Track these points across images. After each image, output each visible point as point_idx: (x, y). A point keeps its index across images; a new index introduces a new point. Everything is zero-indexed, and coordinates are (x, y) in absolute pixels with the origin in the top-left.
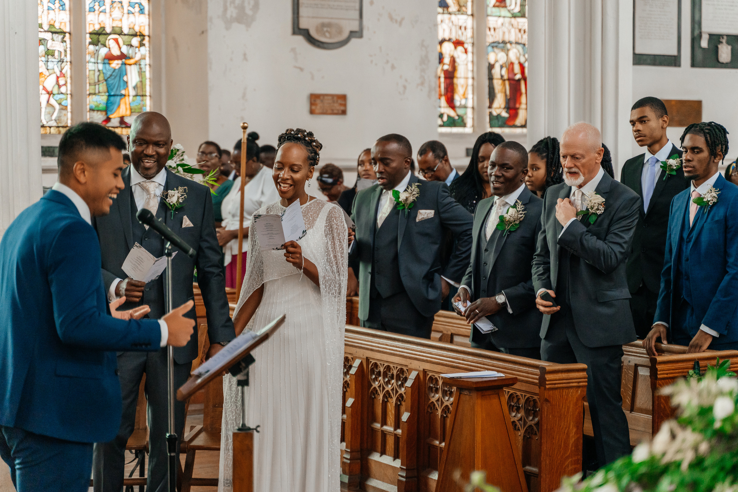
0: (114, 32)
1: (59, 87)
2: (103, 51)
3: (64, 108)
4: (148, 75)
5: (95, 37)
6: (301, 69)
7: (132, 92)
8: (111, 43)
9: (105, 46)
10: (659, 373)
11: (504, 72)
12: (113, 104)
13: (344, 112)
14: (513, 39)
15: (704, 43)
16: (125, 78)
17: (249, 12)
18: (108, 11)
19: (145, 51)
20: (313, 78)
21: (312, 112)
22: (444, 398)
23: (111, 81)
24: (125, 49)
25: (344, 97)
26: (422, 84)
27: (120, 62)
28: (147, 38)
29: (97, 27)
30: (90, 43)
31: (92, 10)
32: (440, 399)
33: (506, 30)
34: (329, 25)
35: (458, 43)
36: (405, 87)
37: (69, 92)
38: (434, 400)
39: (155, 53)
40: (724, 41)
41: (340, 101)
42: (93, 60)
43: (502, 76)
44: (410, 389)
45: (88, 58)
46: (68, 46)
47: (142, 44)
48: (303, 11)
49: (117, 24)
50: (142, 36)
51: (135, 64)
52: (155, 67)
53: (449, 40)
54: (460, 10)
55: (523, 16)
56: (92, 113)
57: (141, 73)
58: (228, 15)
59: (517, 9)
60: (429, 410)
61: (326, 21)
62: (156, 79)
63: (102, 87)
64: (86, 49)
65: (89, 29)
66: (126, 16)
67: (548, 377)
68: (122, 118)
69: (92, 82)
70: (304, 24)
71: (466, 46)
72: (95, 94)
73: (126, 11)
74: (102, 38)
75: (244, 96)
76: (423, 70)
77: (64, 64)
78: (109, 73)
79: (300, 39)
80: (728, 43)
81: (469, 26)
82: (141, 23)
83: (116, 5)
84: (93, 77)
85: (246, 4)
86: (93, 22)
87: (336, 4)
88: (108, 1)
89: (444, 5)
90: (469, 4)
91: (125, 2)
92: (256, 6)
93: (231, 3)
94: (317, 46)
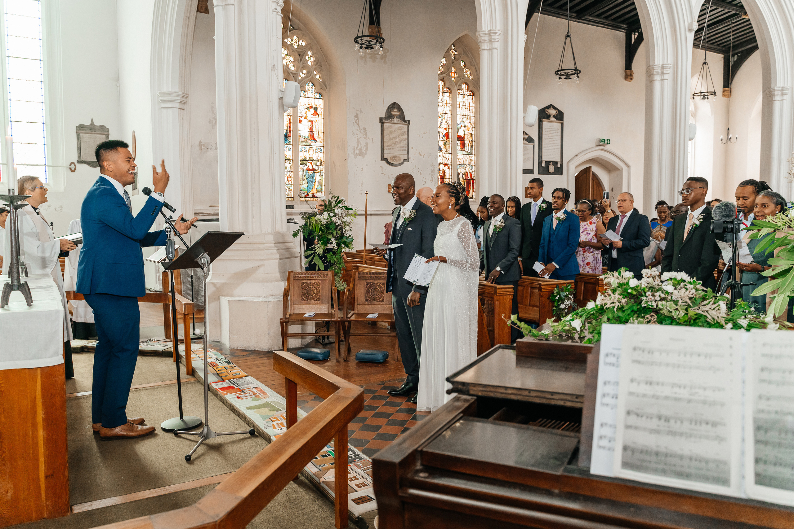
0: (310, 160)
1: (288, 181)
2: (306, 167)
3: (291, 190)
4: (323, 177)
5: (303, 161)
6: (385, 174)
7: (317, 184)
8: (309, 164)
9: (306, 165)
10: (542, 289)
11: (464, 176)
12: (310, 188)
14: (467, 163)
15: (543, 165)
16: (314, 178)
17: (364, 152)
18: (307, 151)
19: (322, 167)
20: (389, 178)
23: (309, 179)
24: (314, 167)
26: (432, 180)
27: (312, 172)
28: (323, 162)
29: (303, 158)
30: (301, 164)
31: (301, 151)
33: (465, 160)
34: (396, 157)
35: (446, 165)
36: (425, 182)
37: (292, 184)
39: (326, 168)
40: (551, 164)
42: (302, 171)
43: (463, 178)
45: (300, 170)
46: (292, 165)
47: (321, 165)
48: (385, 151)
49: (311, 156)
50: (321, 161)
51: (318, 172)
52: (327, 174)
53: (443, 163)
54: (447, 152)
55: (472, 154)
56: (301, 192)
57: (320, 176)
58: (356, 153)
59: (469, 151)
61: (394, 155)
62: (327, 179)
63: (306, 182)
64: (299, 166)
65: (300, 158)
66: (315, 153)
67: (498, 291)
68: (313, 194)
70: (385, 157)
71: (449, 166)
72: (302, 184)
73: (315, 151)
74: (305, 162)
76: (432, 175)
77: (290, 172)
78: (308, 176)
79: (384, 162)
80: (553, 165)
81: (450, 158)
82: (321, 156)
83: (311, 149)
84: (301, 178)
85: (363, 148)
86: (302, 155)
87: (398, 148)
88: (308, 147)
89: (440, 149)
90: (450, 149)
91: (314, 148)
92: (367, 149)
93: (357, 148)
94: (391, 165)
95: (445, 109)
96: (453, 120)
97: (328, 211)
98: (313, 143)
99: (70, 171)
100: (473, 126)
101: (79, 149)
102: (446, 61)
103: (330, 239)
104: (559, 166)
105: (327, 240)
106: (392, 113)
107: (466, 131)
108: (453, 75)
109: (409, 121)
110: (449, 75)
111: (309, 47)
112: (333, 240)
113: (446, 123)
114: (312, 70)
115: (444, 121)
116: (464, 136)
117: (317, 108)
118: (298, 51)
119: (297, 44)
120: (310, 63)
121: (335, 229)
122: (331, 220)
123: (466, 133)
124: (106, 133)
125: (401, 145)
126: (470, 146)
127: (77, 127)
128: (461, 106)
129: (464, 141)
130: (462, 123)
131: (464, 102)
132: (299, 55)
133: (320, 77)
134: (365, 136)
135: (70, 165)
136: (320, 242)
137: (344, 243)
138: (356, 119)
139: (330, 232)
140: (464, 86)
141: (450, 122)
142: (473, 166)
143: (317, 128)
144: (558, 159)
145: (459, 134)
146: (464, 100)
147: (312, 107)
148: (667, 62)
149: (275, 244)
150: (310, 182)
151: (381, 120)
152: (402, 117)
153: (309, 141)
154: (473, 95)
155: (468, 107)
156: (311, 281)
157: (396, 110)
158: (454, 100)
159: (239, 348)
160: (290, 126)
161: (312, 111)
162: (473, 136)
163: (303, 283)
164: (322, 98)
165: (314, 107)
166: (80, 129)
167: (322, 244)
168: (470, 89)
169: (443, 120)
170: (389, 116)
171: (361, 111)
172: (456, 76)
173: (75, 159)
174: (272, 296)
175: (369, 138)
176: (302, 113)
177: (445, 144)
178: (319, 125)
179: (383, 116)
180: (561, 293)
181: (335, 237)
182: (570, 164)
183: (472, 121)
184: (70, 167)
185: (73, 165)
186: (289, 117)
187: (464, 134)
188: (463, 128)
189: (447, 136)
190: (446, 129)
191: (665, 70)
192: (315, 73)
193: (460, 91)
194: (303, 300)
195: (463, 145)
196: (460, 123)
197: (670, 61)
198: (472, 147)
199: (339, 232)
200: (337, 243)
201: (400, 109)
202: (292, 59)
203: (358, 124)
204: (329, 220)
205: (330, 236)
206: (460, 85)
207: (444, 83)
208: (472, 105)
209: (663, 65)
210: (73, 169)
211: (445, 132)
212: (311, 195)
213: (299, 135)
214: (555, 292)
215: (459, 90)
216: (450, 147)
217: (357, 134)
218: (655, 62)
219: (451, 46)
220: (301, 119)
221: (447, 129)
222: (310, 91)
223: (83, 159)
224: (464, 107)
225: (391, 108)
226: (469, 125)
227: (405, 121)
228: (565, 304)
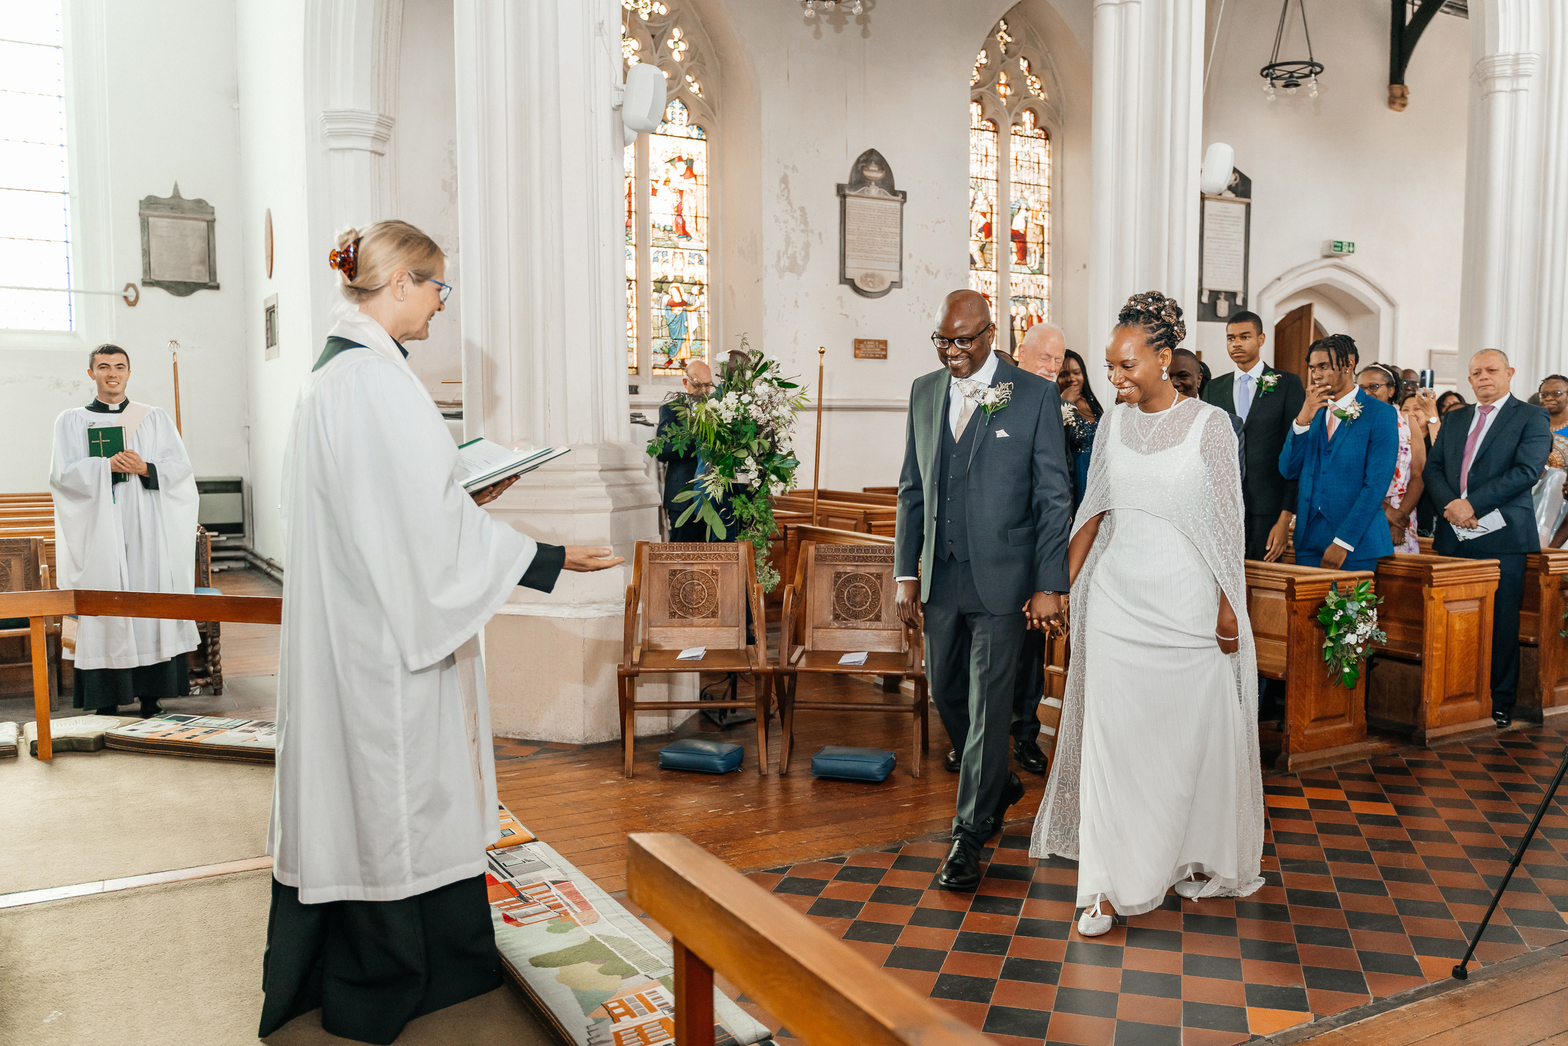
0: (675, 281)
2: (666, 299)
3: (631, 350)
4: (706, 321)
5: (659, 285)
6: (847, 316)
7: (692, 337)
8: (673, 291)
9: (667, 293)
10: (1296, 594)
11: (1024, 323)
13: (885, 357)
14: (1032, 294)
15: (1207, 299)
16: (686, 324)
17: (801, 263)
18: (670, 261)
19: (703, 298)
20: (857, 324)
21: (856, 356)
23: (673, 326)
24: (686, 297)
25: (885, 343)
27: (681, 308)
28: (705, 287)
29: (660, 277)
30: (654, 291)
31: (656, 259)
33: (1026, 286)
34: (872, 276)
37: (635, 336)
39: (713, 301)
40: (1221, 297)
41: (881, 346)
42: (656, 306)
43: (1022, 328)
45: (652, 304)
46: (635, 293)
47: (701, 293)
48: (849, 262)
49: (679, 273)
50: (701, 284)
51: (695, 310)
52: (714, 313)
54: (986, 266)
55: (1042, 273)
56: (656, 355)
57: (700, 319)
58: (782, 265)
59: (1036, 267)
61: (870, 272)
62: (714, 325)
64: (651, 295)
65: (654, 278)
66: (687, 265)
69: (656, 326)
70: (848, 276)
71: (990, 299)
72: (658, 338)
73: (686, 262)
74: (665, 286)
75: (795, 340)
77: (631, 309)
78: (671, 319)
79: (846, 288)
80: (1226, 299)
81: (994, 281)
82: (700, 273)
83: (678, 256)
84: (657, 322)
85: (797, 255)
86: (657, 271)
87: (879, 256)
88: (671, 251)
89: (973, 262)
90: (994, 261)
91: (686, 253)
92: (807, 257)
93: (785, 252)
94: (862, 295)
95: (984, 169)
96: (1002, 193)
97: (736, 388)
98: (683, 242)
99: (124, 304)
100: (1046, 208)
101: (146, 253)
102: (987, 57)
103: (741, 462)
104: (1239, 302)
105: (735, 464)
106: (866, 173)
107: (1030, 219)
108: (1002, 90)
109: (904, 194)
110: (994, 91)
111: (675, 18)
112: (750, 462)
113: (986, 202)
114: (683, 71)
115: (980, 196)
116: (1025, 232)
117: (692, 161)
118: (648, 27)
119: (649, 11)
120: (677, 57)
121: (756, 435)
122: (746, 411)
123: (1030, 225)
124: (209, 218)
125: (886, 249)
126: (1038, 255)
127: (141, 202)
128: (1020, 162)
129: (1025, 242)
130: (1021, 201)
131: (1028, 154)
132: (653, 36)
133: (699, 89)
134: (803, 227)
135: (126, 290)
136: (717, 469)
137: (776, 471)
138: (783, 186)
139: (743, 441)
140: (1027, 117)
141: (995, 199)
142: (1046, 301)
143: (693, 206)
144: (1238, 287)
145: (1015, 227)
146: (1027, 148)
147: (680, 159)
148: (1528, 47)
149: (604, 474)
150: (675, 332)
151: (841, 190)
152: (888, 183)
153: (674, 237)
154: (1047, 138)
155: (1036, 165)
156: (696, 568)
157: (873, 167)
158: (1003, 147)
159: (510, 736)
160: (630, 203)
161: (682, 167)
162: (1046, 231)
163: (674, 573)
164: (704, 137)
165: (685, 158)
166: (148, 208)
167: (722, 472)
168: (1041, 123)
169: (980, 193)
170: (859, 180)
171: (795, 169)
172: (1009, 92)
173: (137, 277)
174: (595, 603)
175: (812, 232)
176: (657, 173)
177: (982, 249)
178: (697, 201)
179: (845, 180)
180: (1349, 605)
181: (754, 456)
182: (1265, 297)
183: (1045, 198)
184: (125, 294)
185: (131, 289)
186: (628, 180)
187: (1026, 227)
188: (1023, 212)
189: (987, 229)
190: (984, 214)
191: (1521, 67)
192: (689, 79)
193: (1018, 128)
194: (673, 615)
195: (1023, 253)
196: (1017, 201)
197: (1534, 45)
198: (1042, 256)
199: (766, 444)
200: (760, 471)
201: (883, 165)
202: (634, 44)
203: (788, 198)
204: (742, 410)
205: (742, 454)
206: (1019, 115)
207: (983, 109)
208: (1045, 160)
209: (1517, 54)
210: (132, 299)
211: (982, 221)
212: (676, 364)
213: (651, 222)
214: (1329, 601)
215: (1015, 124)
216: (994, 257)
217: (786, 222)
218: (1497, 50)
219: (999, 23)
220: (656, 186)
221: (988, 216)
222: (676, 121)
223: (156, 276)
224: (1026, 164)
225: (865, 161)
226: (1038, 206)
227: (894, 193)
228: (1358, 633)
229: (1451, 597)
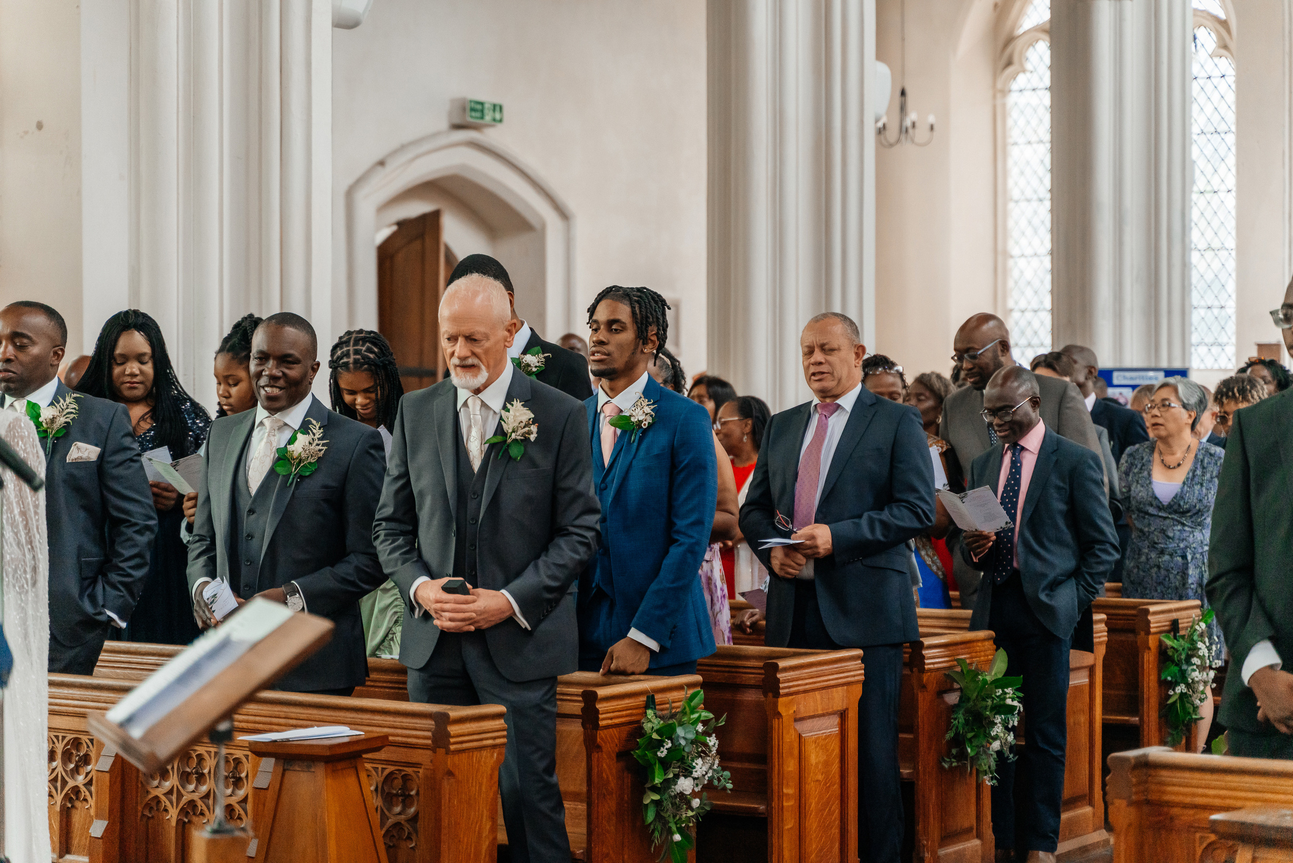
10: (601, 716)
22: (184, 787)
32: (175, 789)
38: (159, 792)
44: (107, 776)
60: (147, 813)
180: (680, 731)
182: (359, 195)
214: (647, 727)
228: (695, 775)
229: (803, 712)
